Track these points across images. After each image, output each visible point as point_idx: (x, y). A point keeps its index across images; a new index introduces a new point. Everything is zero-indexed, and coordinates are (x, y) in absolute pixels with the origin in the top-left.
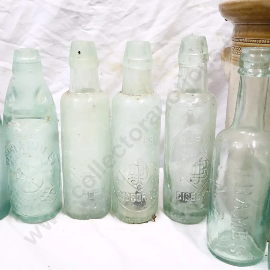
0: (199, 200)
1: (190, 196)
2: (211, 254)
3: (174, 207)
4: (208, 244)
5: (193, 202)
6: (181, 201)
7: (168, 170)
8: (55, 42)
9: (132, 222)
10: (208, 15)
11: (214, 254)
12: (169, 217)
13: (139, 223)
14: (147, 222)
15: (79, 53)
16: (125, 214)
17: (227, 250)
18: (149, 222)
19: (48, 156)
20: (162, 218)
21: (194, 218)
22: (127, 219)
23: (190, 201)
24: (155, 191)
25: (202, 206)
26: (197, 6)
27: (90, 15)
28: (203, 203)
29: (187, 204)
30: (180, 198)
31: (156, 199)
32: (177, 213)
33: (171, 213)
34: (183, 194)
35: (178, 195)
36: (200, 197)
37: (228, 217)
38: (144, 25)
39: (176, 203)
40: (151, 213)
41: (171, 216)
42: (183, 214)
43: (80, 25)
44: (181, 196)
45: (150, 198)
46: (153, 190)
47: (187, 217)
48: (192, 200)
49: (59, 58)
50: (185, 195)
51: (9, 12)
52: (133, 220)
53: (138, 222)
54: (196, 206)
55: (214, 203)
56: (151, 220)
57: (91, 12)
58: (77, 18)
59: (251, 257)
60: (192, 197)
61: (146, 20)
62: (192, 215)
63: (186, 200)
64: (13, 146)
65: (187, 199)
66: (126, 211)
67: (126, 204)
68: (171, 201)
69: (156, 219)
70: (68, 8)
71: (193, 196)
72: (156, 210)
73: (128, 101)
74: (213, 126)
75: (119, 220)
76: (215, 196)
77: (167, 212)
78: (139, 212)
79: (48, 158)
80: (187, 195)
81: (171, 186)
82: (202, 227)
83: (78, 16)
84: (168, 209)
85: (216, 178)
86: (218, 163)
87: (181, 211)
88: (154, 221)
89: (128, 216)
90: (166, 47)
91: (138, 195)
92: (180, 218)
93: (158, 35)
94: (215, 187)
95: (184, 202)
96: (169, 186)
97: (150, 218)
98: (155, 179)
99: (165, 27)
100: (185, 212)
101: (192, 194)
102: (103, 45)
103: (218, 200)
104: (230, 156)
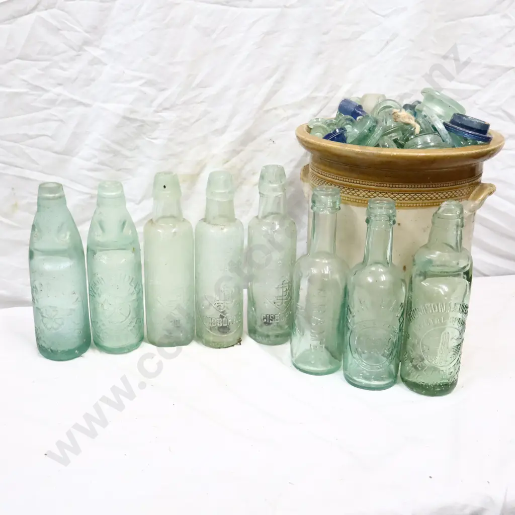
0: (283, 321)
1: (275, 317)
2: (295, 369)
3: (259, 330)
4: (292, 360)
5: (277, 323)
6: (265, 323)
7: (252, 294)
8: (116, 153)
9: (219, 346)
10: (288, 118)
11: (298, 368)
12: (255, 339)
13: (225, 348)
14: (233, 346)
15: (165, 187)
16: (211, 339)
17: (308, 363)
18: (235, 346)
19: (134, 286)
20: (248, 341)
21: (279, 339)
22: (213, 344)
23: (274, 322)
24: (240, 315)
25: (286, 327)
26: (275, 108)
27: (157, 123)
28: (287, 324)
29: (272, 325)
30: (265, 320)
31: (241, 323)
32: (262, 335)
33: (256, 335)
34: (268, 316)
35: (262, 318)
36: (284, 318)
37: (308, 334)
38: (216, 130)
39: (261, 326)
40: (237, 337)
41: (257, 338)
42: (268, 336)
43: (144, 134)
44: (266, 318)
45: (235, 322)
46: (238, 314)
47: (272, 338)
48: (276, 322)
49: (120, 170)
50: (269, 317)
51: (61, 121)
52: (219, 344)
53: (225, 346)
54: (281, 327)
55: (296, 322)
56: (237, 344)
57: (157, 119)
58: (142, 126)
59: (330, 367)
60: (276, 318)
61: (219, 125)
62: (277, 336)
63: (271, 322)
64: (100, 279)
65: (272, 320)
66: (213, 336)
67: (211, 329)
68: (256, 324)
69: (241, 343)
70: (132, 116)
71: (278, 317)
72: (241, 334)
73: (213, 232)
74: (294, 250)
75: (205, 346)
76: (296, 316)
77: (252, 335)
78: (226, 335)
79: (135, 288)
80: (272, 317)
81: (255, 310)
82: (286, 347)
83: (143, 124)
84: (252, 332)
85: (297, 301)
86: (298, 288)
87: (266, 333)
88: (240, 344)
89: (214, 341)
90: (242, 154)
91: (224, 319)
92: (265, 339)
93: (232, 142)
94: (297, 308)
95: (269, 324)
96: (253, 309)
97: (236, 341)
98: (240, 303)
99: (239, 133)
100: (270, 333)
101: (276, 316)
102: (171, 155)
103: (300, 319)
104: (310, 281)
